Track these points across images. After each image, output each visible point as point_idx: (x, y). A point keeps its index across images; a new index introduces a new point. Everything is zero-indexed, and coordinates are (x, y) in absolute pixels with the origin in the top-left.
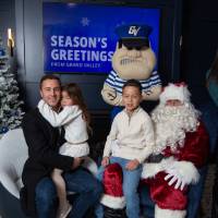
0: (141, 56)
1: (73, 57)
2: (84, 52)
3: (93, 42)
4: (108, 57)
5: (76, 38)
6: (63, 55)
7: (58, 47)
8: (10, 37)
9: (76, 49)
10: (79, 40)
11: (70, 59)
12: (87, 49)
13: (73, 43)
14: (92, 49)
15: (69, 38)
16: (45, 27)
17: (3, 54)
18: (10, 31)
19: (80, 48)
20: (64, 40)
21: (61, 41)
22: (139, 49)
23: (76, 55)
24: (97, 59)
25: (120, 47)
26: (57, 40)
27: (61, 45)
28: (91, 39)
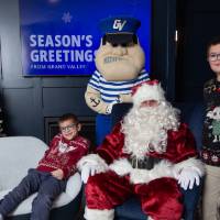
2: (66, 52)
3: (76, 41)
4: (94, 57)
5: (57, 37)
6: (43, 57)
7: (37, 48)
9: (58, 48)
10: (61, 39)
11: (51, 60)
12: (70, 48)
13: (55, 42)
14: (75, 48)
15: (49, 37)
19: (62, 48)
20: (45, 39)
21: (40, 41)
23: (58, 56)
24: (82, 60)
26: (36, 39)
27: (40, 45)
28: (73, 37)
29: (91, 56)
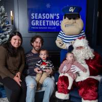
0: (75, 23)
1: (42, 24)
2: (47, 21)
3: (52, 16)
5: (44, 14)
6: (37, 23)
8: (11, 15)
9: (44, 20)
12: (49, 19)
13: (42, 17)
14: (52, 20)
15: (40, 14)
16: (28, 9)
17: (8, 23)
18: (11, 12)
19: (46, 19)
20: (38, 15)
21: (36, 16)
22: (74, 19)
23: (44, 23)
24: (54, 25)
25: (65, 18)
26: (34, 15)
27: (36, 18)
28: (51, 14)
29: (58, 23)
